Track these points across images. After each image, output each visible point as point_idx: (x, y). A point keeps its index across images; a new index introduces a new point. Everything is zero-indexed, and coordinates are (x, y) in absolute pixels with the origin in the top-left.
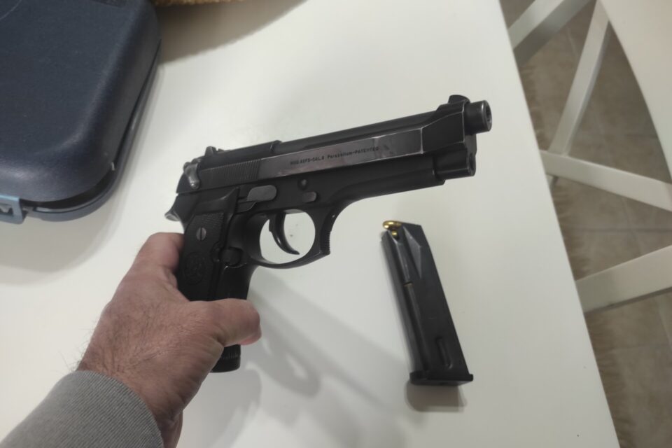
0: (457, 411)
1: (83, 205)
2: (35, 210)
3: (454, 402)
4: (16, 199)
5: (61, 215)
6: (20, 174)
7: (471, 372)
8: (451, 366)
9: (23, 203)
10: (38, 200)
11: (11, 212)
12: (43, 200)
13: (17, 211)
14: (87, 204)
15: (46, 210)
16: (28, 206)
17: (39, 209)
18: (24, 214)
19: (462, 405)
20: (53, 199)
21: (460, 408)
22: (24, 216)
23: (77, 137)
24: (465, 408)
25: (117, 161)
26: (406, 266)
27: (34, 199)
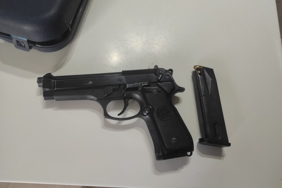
0: (220, 159)
2: (35, 45)
4: (26, 40)
7: (230, 142)
8: (220, 138)
9: (29, 41)
11: (25, 46)
13: (27, 46)
15: (39, 46)
17: (37, 45)
19: (223, 157)
20: (41, 41)
21: (222, 158)
22: (30, 48)
23: (52, 12)
24: (224, 158)
25: (72, 26)
26: (203, 88)
27: (33, 40)
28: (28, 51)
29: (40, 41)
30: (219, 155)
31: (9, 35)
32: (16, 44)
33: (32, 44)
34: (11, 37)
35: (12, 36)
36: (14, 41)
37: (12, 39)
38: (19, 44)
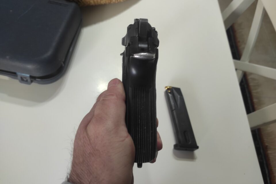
0: (193, 161)
2: (35, 80)
6: (29, 67)
8: (190, 143)
9: (31, 77)
11: (27, 81)
12: (38, 76)
15: (39, 80)
17: (37, 79)
19: (195, 159)
22: (32, 82)
23: (49, 53)
25: (64, 62)
26: (173, 104)
30: (192, 157)
32: (21, 79)
33: (33, 78)
34: (16, 74)
35: (18, 74)
36: (19, 77)
37: (17, 76)
38: (23, 80)
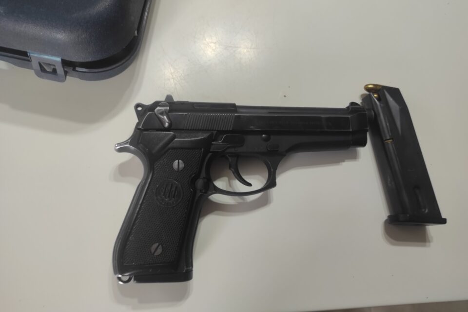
0: (425, 246)
1: (114, 66)
2: (74, 70)
3: (422, 239)
4: (59, 59)
5: (96, 74)
6: (60, 36)
8: (427, 211)
9: (65, 63)
10: (77, 61)
11: (54, 71)
12: (81, 60)
13: (60, 70)
14: (117, 65)
15: (84, 70)
16: (69, 65)
17: (78, 69)
18: (66, 73)
19: (429, 242)
20: (90, 60)
21: (427, 244)
24: (432, 244)
26: (388, 124)
27: (74, 60)
28: (63, 81)
29: (87, 61)
31: (25, 54)
32: (39, 68)
34: (28, 56)
35: (31, 55)
36: (35, 64)
37: (29, 61)
38: (44, 70)
